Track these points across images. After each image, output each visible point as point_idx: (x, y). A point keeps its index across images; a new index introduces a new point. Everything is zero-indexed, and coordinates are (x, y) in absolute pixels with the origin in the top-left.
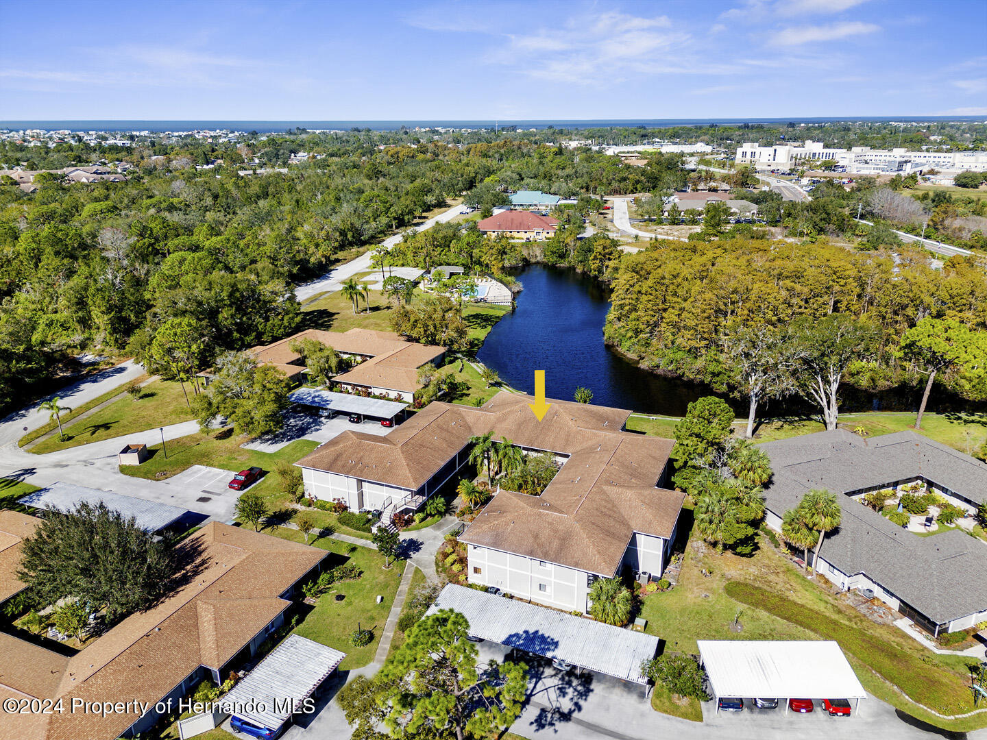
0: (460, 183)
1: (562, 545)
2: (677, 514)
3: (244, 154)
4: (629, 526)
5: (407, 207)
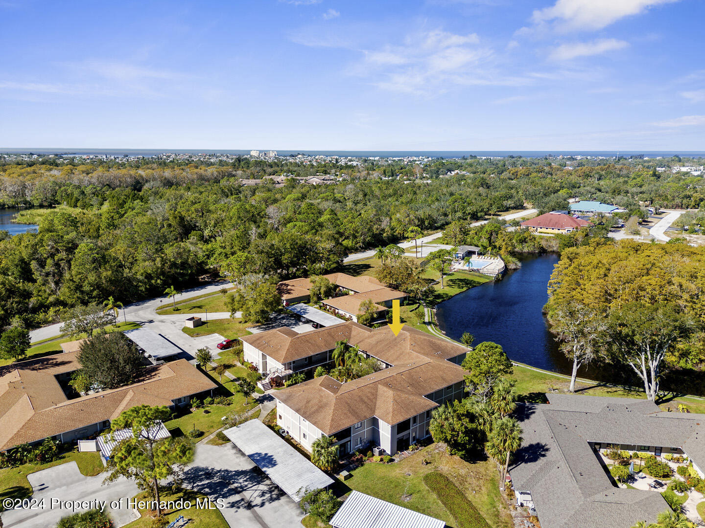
0: (542, 193)
1: (317, 410)
2: (415, 414)
3: (417, 171)
4: (374, 412)
5: (480, 207)
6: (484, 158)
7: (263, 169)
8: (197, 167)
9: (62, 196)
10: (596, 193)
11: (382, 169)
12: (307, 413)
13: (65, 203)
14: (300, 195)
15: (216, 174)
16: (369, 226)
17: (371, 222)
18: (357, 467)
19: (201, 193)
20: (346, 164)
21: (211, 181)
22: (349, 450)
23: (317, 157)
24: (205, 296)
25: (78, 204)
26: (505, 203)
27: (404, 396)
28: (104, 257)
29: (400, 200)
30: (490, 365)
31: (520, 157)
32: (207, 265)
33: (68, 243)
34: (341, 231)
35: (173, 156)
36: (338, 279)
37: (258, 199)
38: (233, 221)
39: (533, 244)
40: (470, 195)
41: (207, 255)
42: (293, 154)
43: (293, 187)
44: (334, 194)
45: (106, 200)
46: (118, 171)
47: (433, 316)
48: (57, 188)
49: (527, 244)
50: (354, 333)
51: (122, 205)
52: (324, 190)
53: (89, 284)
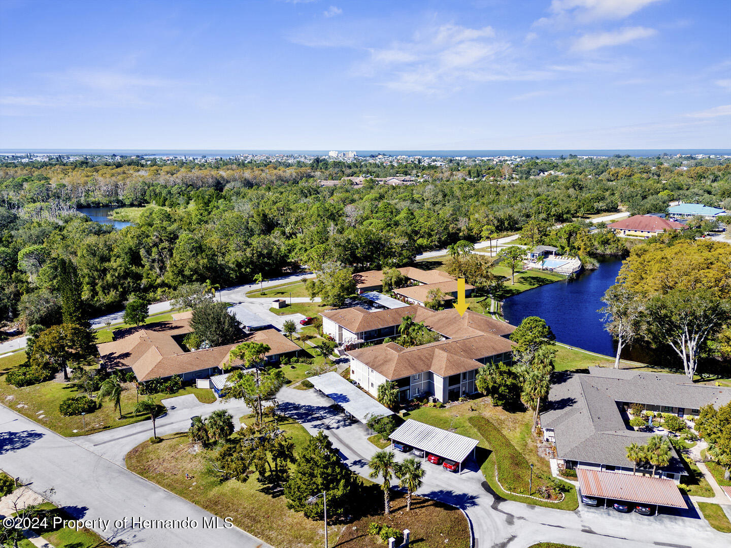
0: (639, 195)
1: (383, 363)
2: (464, 371)
3: (506, 172)
4: (430, 368)
5: (566, 209)
6: (585, 157)
7: (341, 170)
8: (275, 169)
9: (151, 196)
10: (703, 196)
11: (468, 169)
12: (374, 365)
13: (154, 202)
14: (378, 196)
15: (294, 175)
16: (444, 225)
17: (447, 221)
18: (414, 409)
19: (282, 193)
20: (429, 164)
21: (290, 183)
22: (408, 398)
23: (398, 158)
24: (287, 284)
25: (167, 203)
26: (596, 205)
27: (456, 357)
28: (200, 247)
29: (481, 201)
30: (533, 336)
31: (628, 156)
32: (289, 259)
33: (170, 234)
34: (416, 229)
35: (250, 157)
36: (410, 273)
37: (336, 199)
38: (313, 219)
39: (616, 246)
40: (559, 196)
41: (288, 249)
42: (374, 154)
43: (372, 188)
44: (412, 194)
45: (191, 200)
46: (200, 171)
47: (499, 308)
48: (146, 187)
49: (609, 246)
50: (419, 313)
51: (207, 204)
52: (402, 190)
53: (190, 269)
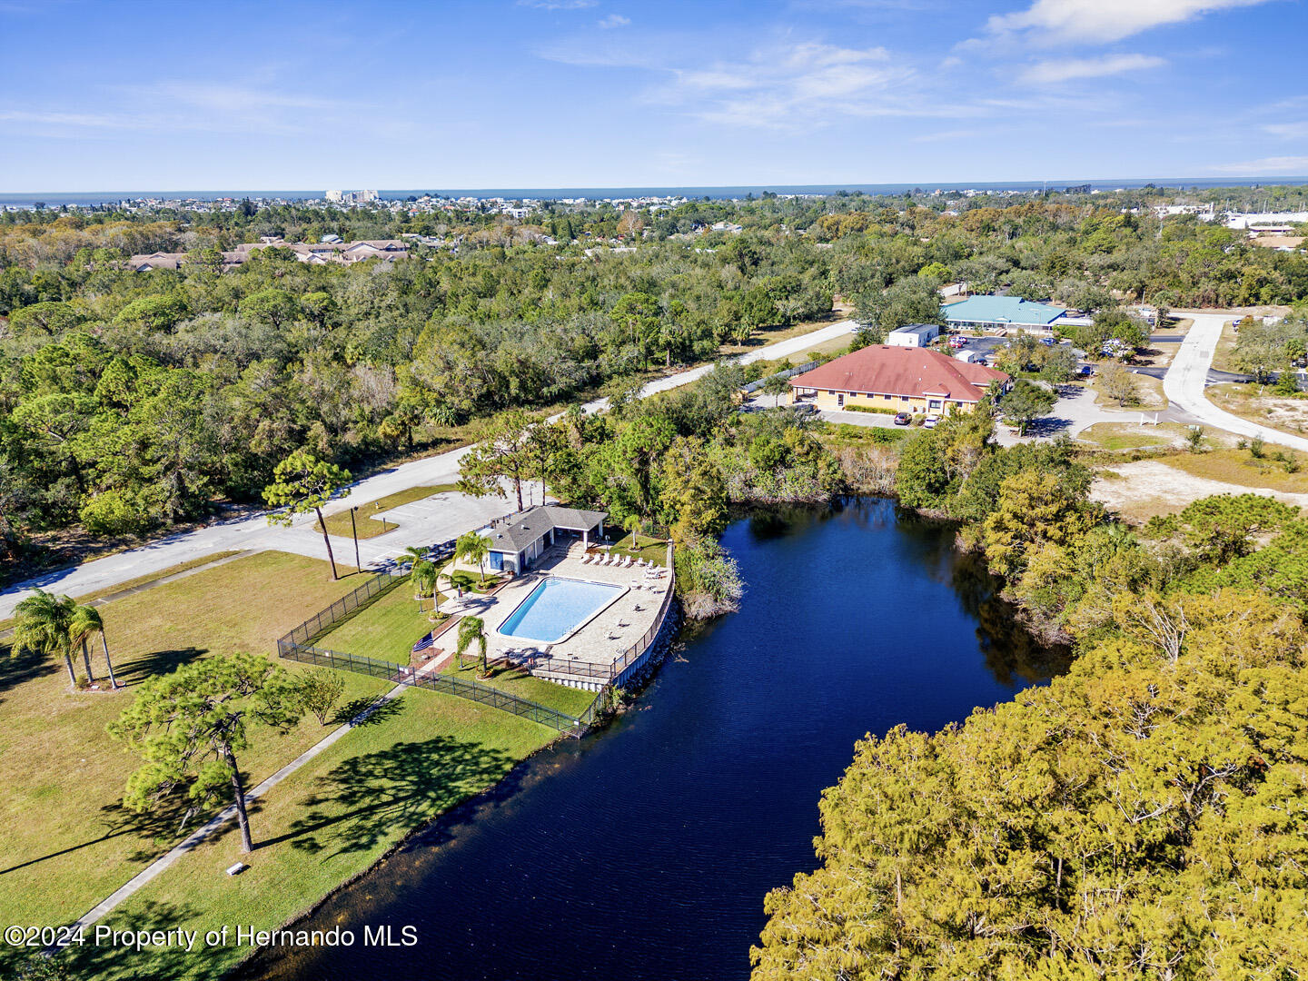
0: (878, 274)
3: (630, 225)
5: (698, 325)
6: (790, 197)
10: (1007, 272)
26: (780, 306)
49: (789, 473)
